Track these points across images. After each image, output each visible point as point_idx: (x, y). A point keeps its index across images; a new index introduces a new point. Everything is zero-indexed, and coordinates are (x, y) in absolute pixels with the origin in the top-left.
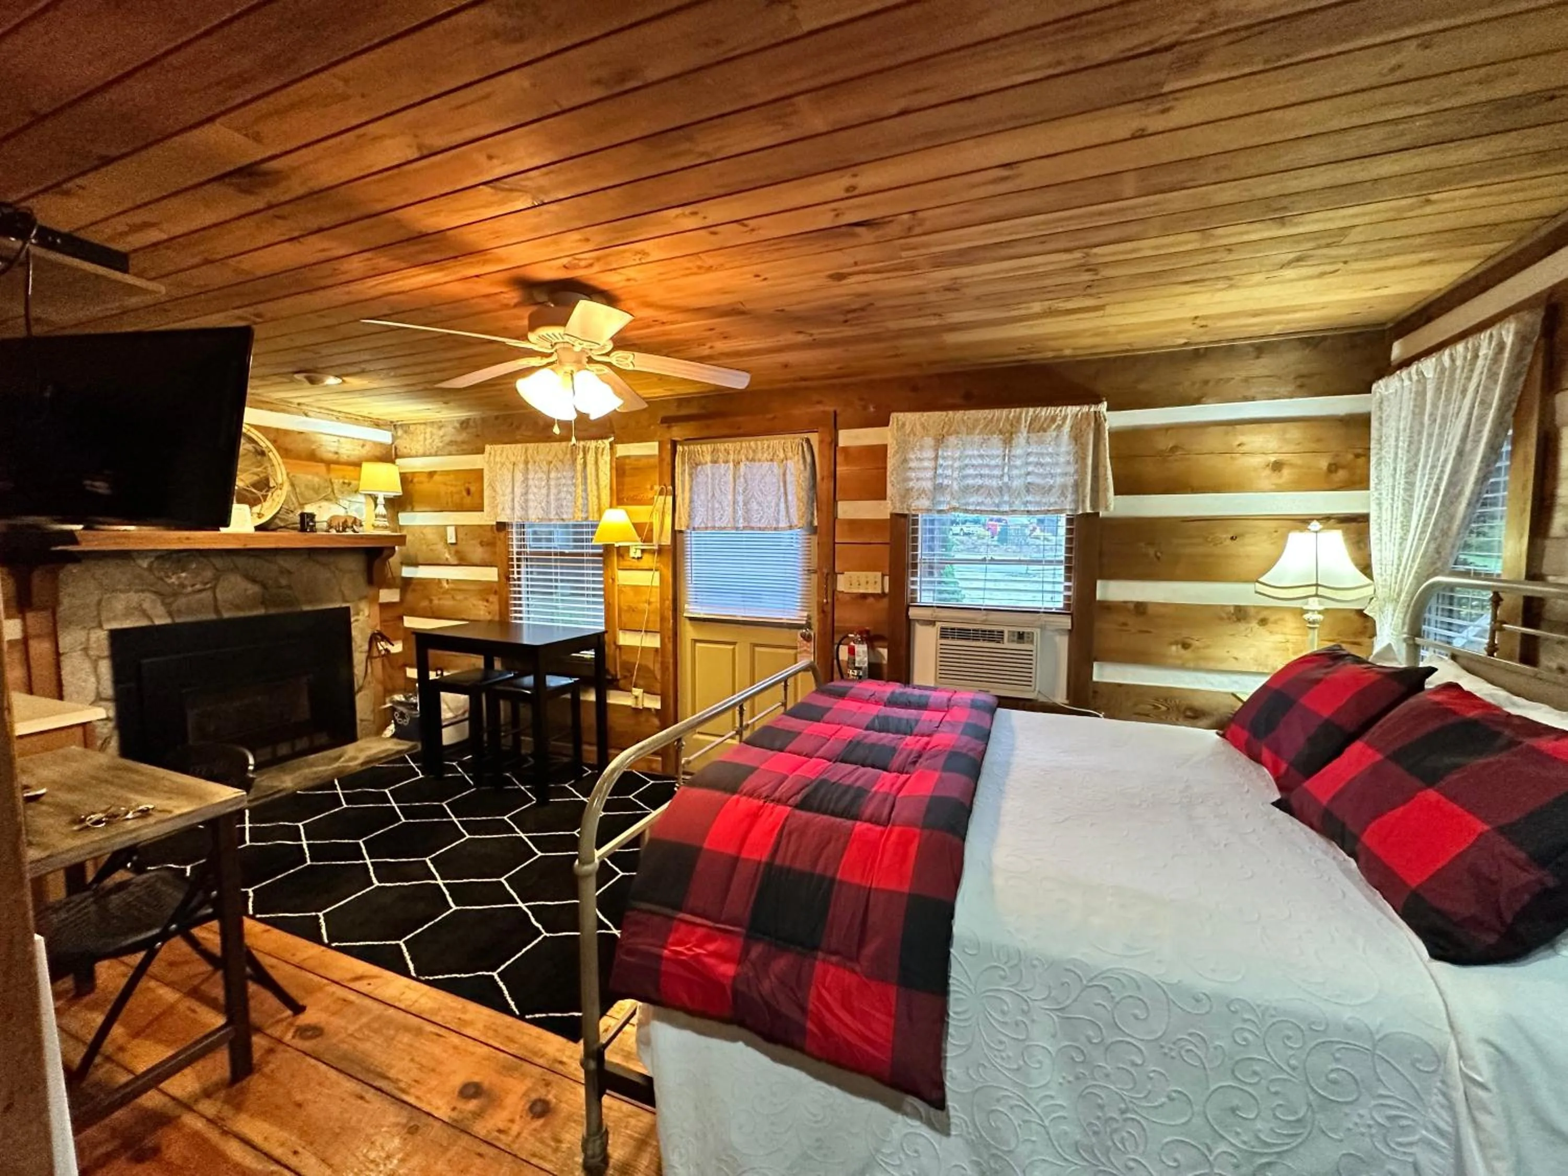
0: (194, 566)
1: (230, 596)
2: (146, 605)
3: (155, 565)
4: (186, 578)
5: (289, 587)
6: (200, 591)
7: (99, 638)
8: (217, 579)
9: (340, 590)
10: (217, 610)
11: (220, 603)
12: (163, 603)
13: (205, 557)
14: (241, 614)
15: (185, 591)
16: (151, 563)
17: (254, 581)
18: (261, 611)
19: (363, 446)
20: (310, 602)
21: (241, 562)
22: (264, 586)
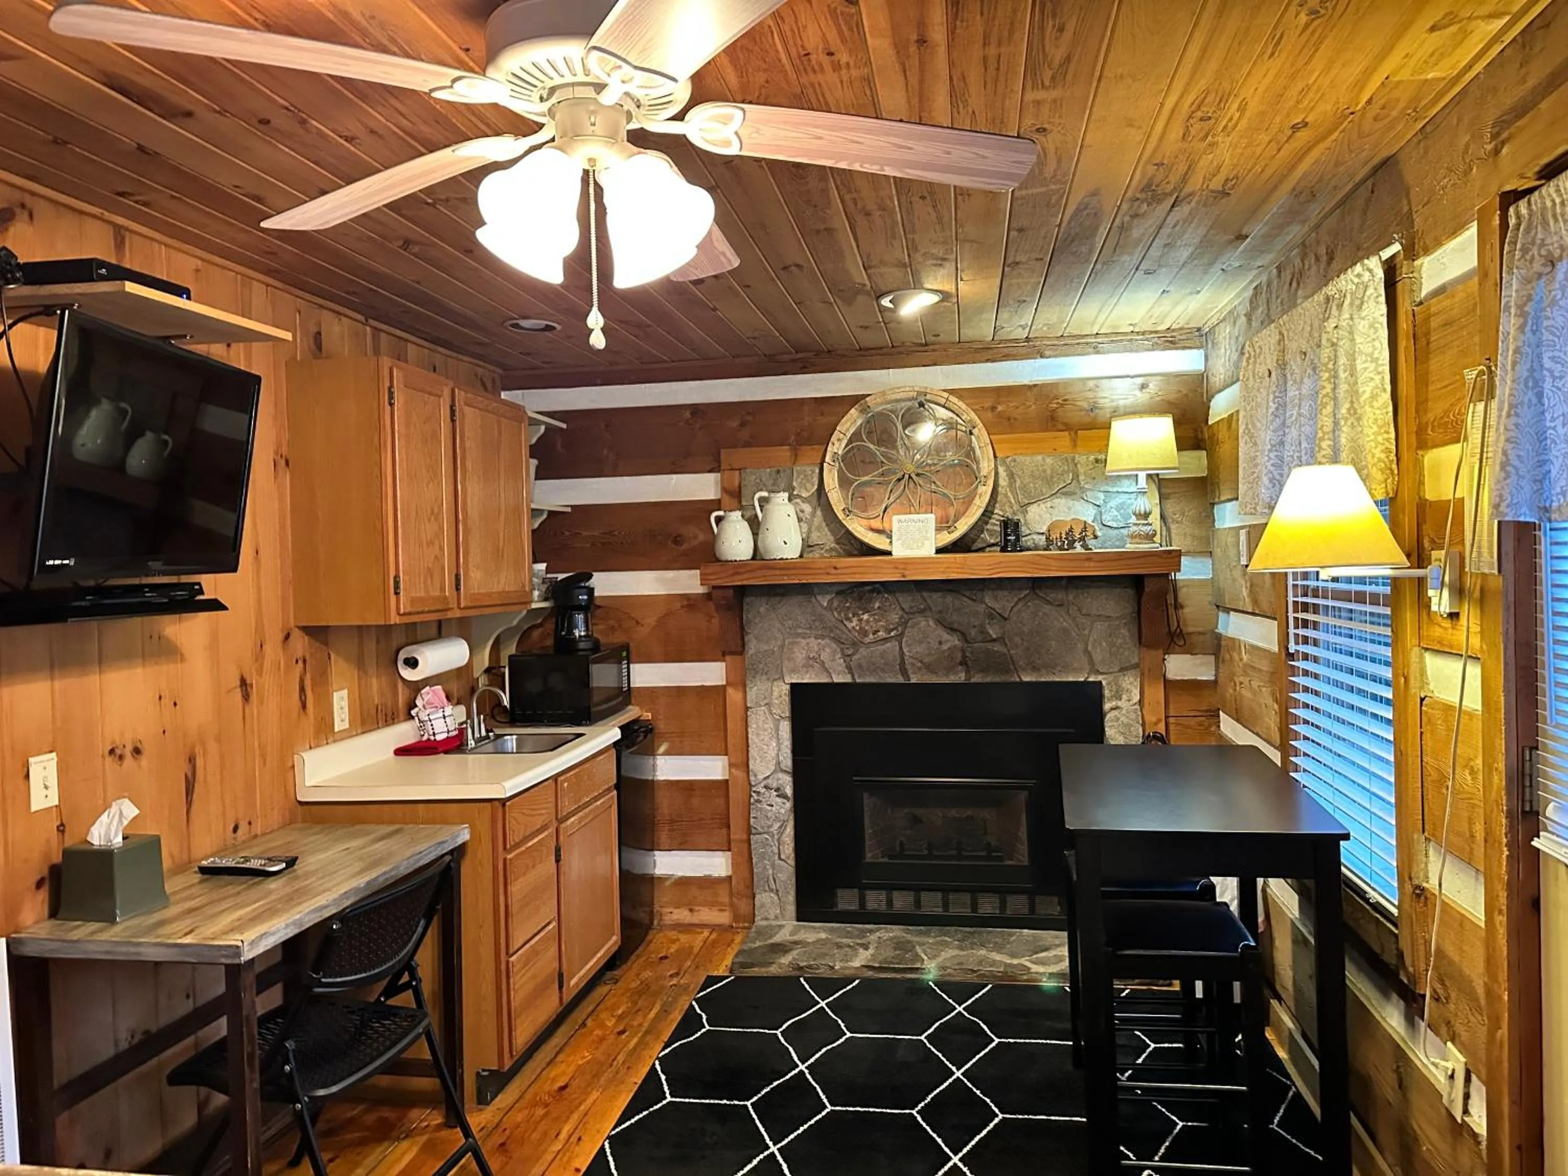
0: (877, 605)
1: (920, 649)
2: (825, 656)
3: (835, 604)
4: (868, 621)
5: (1000, 640)
6: (885, 640)
7: (781, 691)
8: (904, 623)
9: (1086, 650)
10: (904, 672)
11: (908, 661)
12: (844, 656)
13: (889, 592)
14: (934, 679)
15: (867, 640)
16: (830, 602)
17: (952, 630)
18: (959, 677)
19: (1143, 387)
20: (1035, 669)
21: (935, 599)
22: (964, 636)
